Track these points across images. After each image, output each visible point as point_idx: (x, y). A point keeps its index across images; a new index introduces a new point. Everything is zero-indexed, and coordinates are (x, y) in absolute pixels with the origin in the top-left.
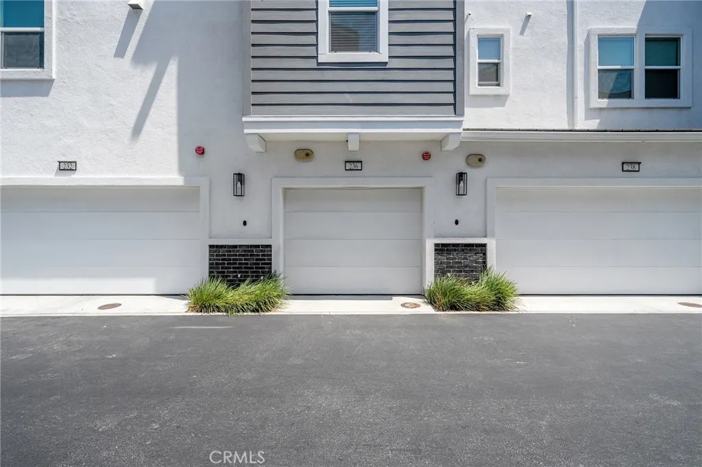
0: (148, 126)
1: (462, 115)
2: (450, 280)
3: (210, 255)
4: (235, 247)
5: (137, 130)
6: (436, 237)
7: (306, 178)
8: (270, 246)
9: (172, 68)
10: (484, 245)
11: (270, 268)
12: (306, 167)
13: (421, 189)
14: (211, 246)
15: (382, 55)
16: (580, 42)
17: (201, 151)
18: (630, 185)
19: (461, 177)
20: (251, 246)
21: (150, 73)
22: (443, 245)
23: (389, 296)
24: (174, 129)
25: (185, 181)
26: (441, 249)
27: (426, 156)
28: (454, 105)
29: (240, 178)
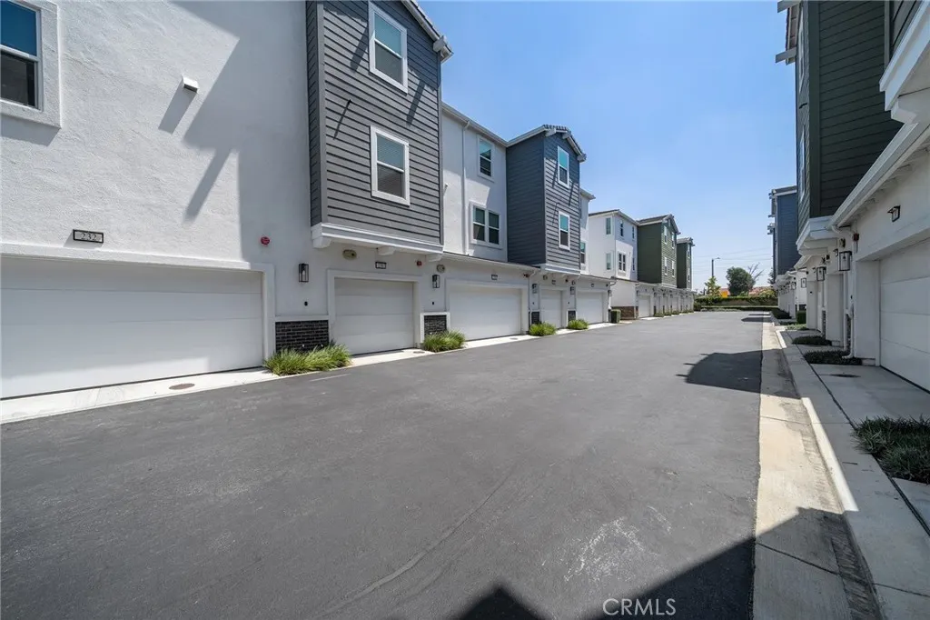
0: (205, 209)
1: (443, 244)
2: (433, 337)
3: (276, 331)
4: (299, 322)
5: (193, 211)
6: (425, 311)
7: (352, 271)
8: (327, 321)
9: (233, 161)
10: (445, 316)
11: (328, 338)
12: (351, 263)
13: (413, 283)
14: (277, 323)
15: (406, 201)
16: (467, 208)
17: (265, 241)
18: (494, 286)
19: (435, 278)
20: (312, 322)
21: (206, 159)
22: (428, 316)
23: (400, 350)
24: (236, 217)
25: (252, 266)
26: (427, 319)
27: (419, 263)
28: (440, 238)
29: (303, 267)
